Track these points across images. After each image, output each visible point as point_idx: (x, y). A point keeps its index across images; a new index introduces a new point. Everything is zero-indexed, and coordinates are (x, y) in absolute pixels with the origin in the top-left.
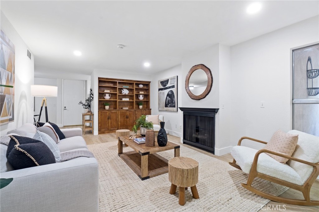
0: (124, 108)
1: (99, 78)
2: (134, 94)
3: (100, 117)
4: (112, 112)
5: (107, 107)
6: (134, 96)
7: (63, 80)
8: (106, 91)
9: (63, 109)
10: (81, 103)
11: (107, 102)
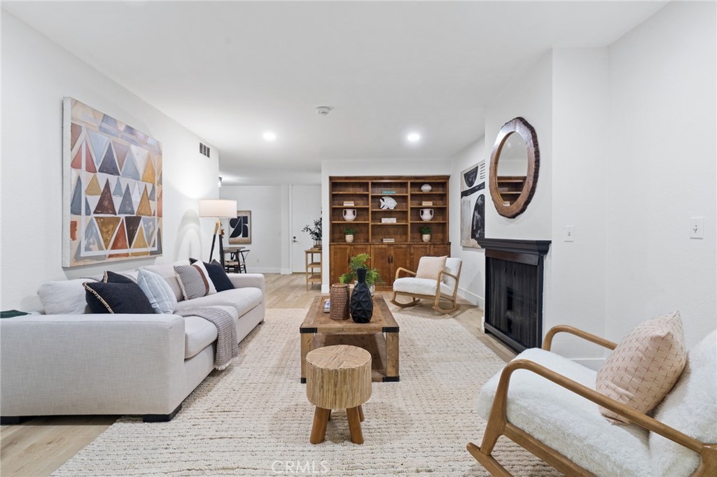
0: (385, 241)
1: (331, 178)
2: (407, 208)
3: (332, 258)
4: (358, 248)
5: (349, 238)
6: (407, 212)
7: (290, 186)
8: (347, 204)
9: (291, 241)
10: (307, 229)
11: (350, 227)
